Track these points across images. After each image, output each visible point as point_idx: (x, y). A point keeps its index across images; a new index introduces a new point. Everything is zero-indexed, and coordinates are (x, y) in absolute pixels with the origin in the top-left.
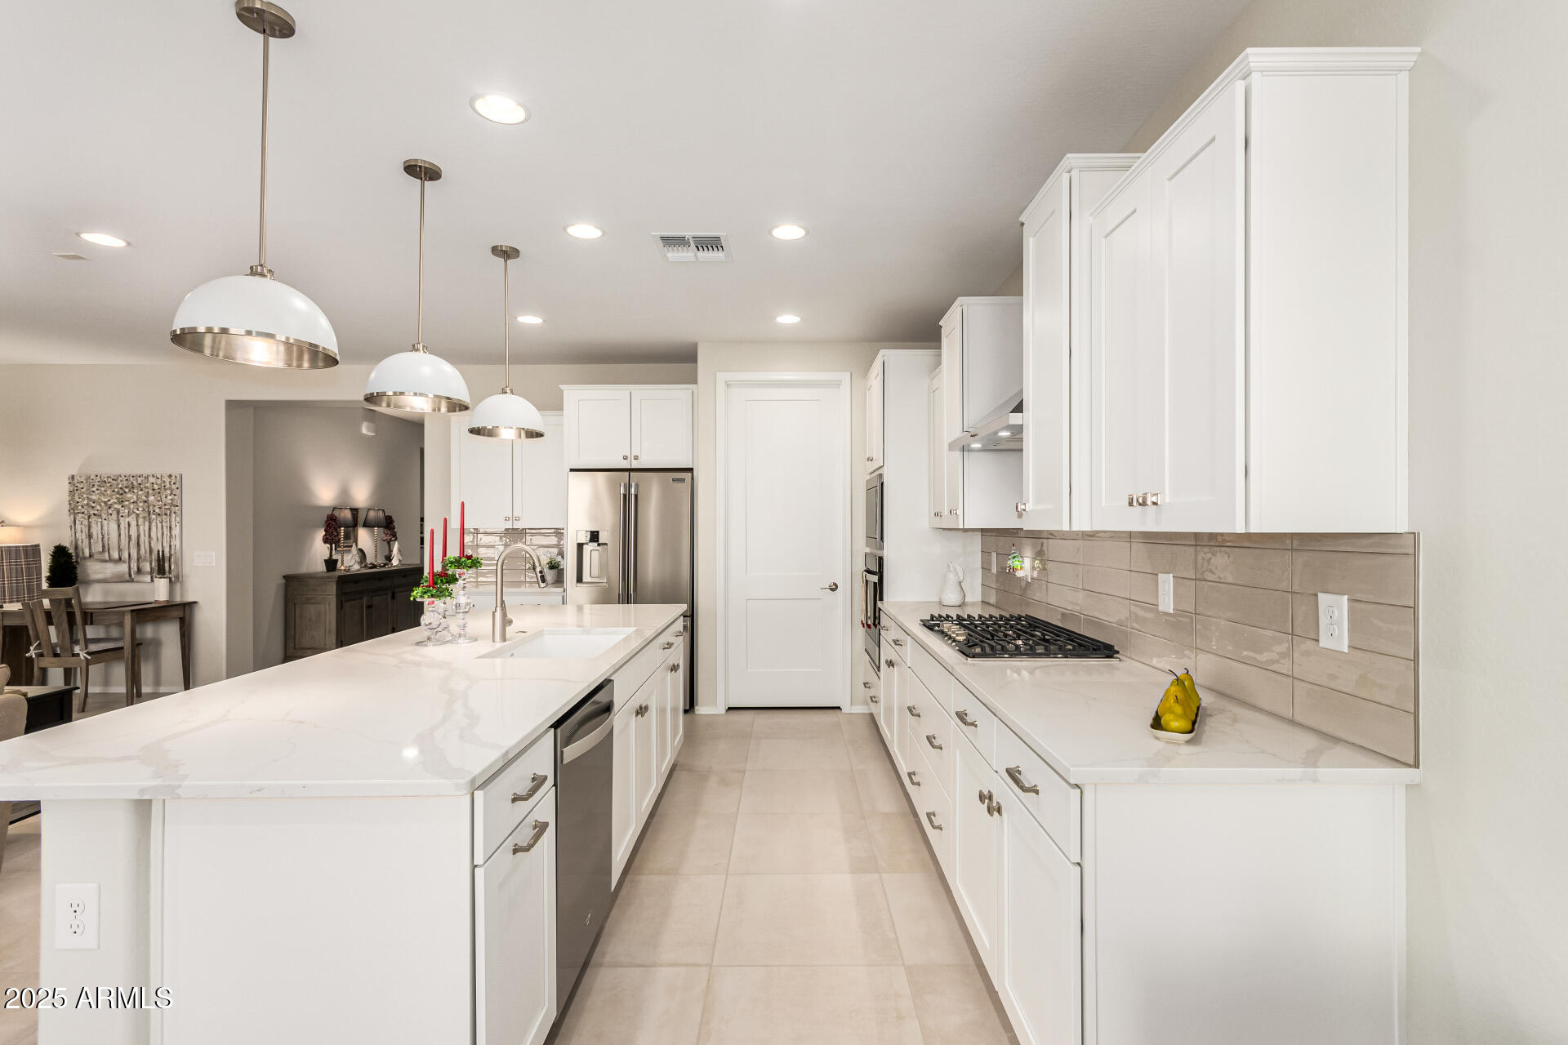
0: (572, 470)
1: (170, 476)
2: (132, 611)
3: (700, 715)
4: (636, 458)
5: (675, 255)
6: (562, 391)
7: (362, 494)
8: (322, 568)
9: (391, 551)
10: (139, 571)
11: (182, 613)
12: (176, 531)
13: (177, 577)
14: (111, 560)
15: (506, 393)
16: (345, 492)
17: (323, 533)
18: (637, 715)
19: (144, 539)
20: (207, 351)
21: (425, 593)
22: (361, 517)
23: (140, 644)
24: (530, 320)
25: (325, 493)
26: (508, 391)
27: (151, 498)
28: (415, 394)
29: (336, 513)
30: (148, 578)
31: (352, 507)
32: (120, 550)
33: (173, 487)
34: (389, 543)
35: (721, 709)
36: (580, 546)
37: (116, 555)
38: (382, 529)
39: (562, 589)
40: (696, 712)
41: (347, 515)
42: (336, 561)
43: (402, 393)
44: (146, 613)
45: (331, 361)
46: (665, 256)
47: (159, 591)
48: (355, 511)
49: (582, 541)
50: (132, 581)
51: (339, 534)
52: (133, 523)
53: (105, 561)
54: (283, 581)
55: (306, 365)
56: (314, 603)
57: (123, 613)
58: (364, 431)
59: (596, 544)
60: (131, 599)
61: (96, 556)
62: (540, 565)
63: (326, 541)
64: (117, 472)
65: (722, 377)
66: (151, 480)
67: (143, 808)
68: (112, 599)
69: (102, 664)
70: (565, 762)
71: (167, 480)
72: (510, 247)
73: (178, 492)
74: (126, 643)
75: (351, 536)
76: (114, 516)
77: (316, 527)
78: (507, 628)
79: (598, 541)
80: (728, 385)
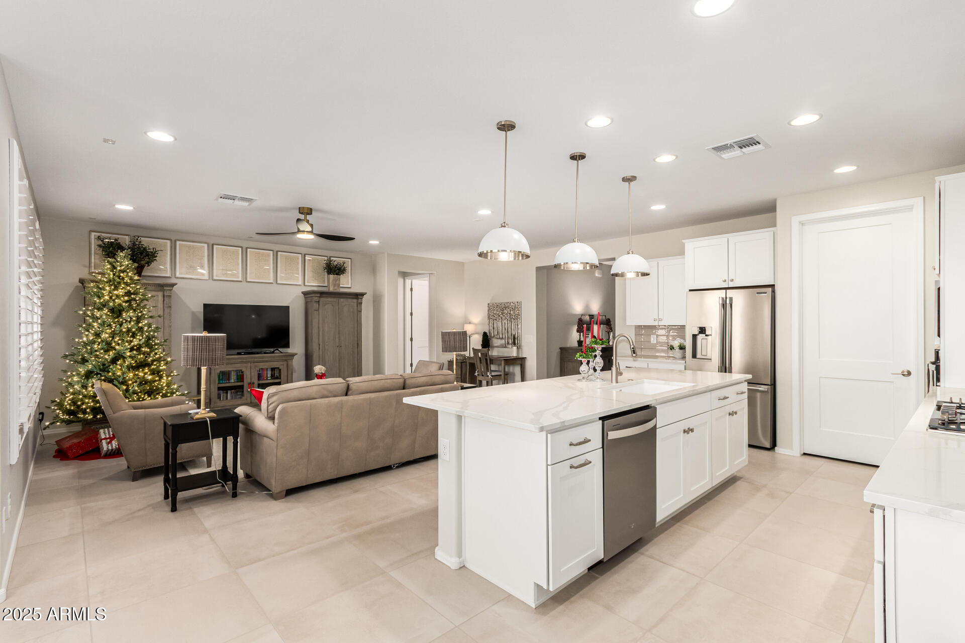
0: (690, 290)
1: (517, 302)
2: (504, 360)
3: (778, 453)
4: (732, 280)
5: (726, 155)
6: (684, 244)
7: (595, 307)
8: (576, 345)
9: (609, 337)
10: (508, 343)
11: (520, 361)
12: (519, 326)
13: (520, 346)
14: (500, 338)
15: (629, 253)
16: (587, 307)
17: (576, 327)
18: (684, 433)
19: (509, 329)
20: (489, 258)
21: (581, 356)
22: (595, 319)
23: (507, 374)
24: (658, 207)
25: (578, 307)
26: (631, 253)
27: (512, 312)
28: (573, 263)
29: (582, 318)
30: (511, 346)
31: (590, 314)
32: (502, 334)
33: (519, 307)
34: (608, 333)
35: (796, 452)
36: (695, 337)
37: (501, 336)
38: (605, 325)
39: (684, 362)
40: (776, 451)
41: (587, 318)
42: (582, 341)
43: (567, 263)
44: (510, 361)
45: (528, 257)
46: (721, 157)
47: (513, 352)
48: (592, 316)
49: (696, 333)
50: (506, 347)
51: (583, 327)
52: (506, 323)
53: (498, 339)
54: (559, 350)
55: (520, 258)
56: (572, 362)
57: (501, 360)
58: (597, 275)
59: (704, 335)
60: (506, 355)
61: (496, 336)
62: (633, 345)
63: (578, 331)
64: (501, 301)
65: (795, 220)
66: (512, 304)
67: (459, 418)
68: (501, 355)
69: (497, 381)
70: (609, 438)
71: (516, 304)
72: (631, 176)
73: (520, 309)
74: (502, 373)
75: (589, 329)
76: (500, 320)
77: (573, 324)
78: (619, 377)
79: (705, 333)
80: (802, 224)
